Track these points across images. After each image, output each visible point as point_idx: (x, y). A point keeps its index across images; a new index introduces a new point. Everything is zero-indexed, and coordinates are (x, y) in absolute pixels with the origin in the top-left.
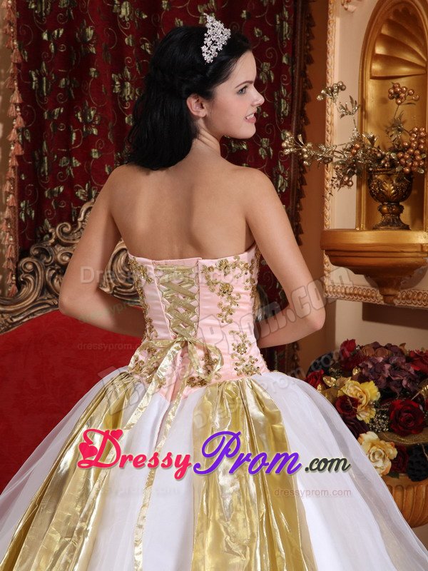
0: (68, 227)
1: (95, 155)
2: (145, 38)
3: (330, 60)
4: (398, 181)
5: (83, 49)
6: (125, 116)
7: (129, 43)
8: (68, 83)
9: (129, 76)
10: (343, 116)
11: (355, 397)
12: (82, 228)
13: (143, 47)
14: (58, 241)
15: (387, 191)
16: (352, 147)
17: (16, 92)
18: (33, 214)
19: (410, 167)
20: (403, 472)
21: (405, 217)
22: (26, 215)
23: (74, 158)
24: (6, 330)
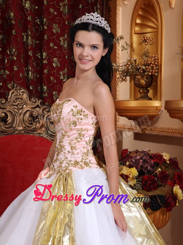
0: (4, 101)
1: (16, 69)
2: (37, 17)
3: (117, 26)
4: (147, 78)
5: (9, 22)
6: (29, 52)
7: (30, 19)
8: (3, 37)
9: (30, 34)
10: (122, 50)
11: (127, 175)
12: (10, 101)
13: (36, 21)
15: (142, 83)
16: (127, 64)
19: (151, 73)
20: (149, 207)
21: (150, 94)
23: (6, 70)
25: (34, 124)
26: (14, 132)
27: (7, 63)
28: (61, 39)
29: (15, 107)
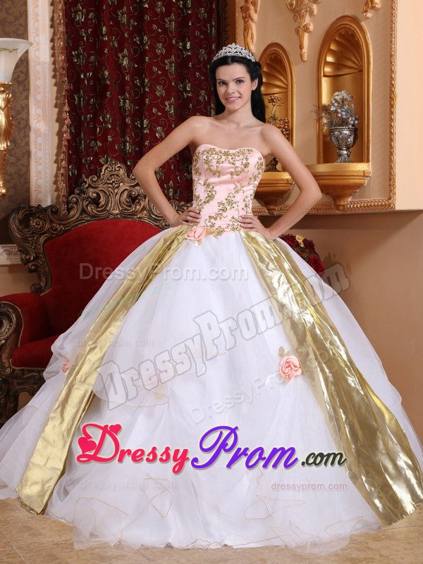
0: (95, 178)
2: (136, 77)
5: (103, 82)
6: (126, 119)
7: (128, 79)
8: (95, 101)
9: (128, 97)
12: (103, 178)
13: (135, 82)
17: (67, 105)
18: (76, 172)
22: (72, 173)
23: (98, 141)
25: (134, 206)
26: (108, 217)
27: (99, 132)
28: (167, 103)
29: (110, 186)
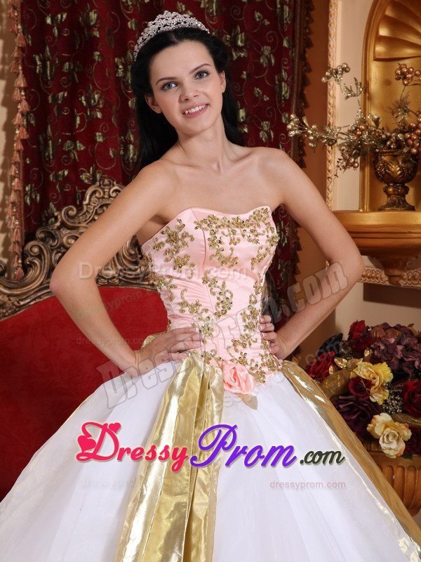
0: (73, 211)
1: (100, 139)
3: (331, 43)
4: (404, 162)
5: (86, 33)
7: (131, 26)
10: (348, 97)
11: (368, 378)
12: (87, 211)
14: (63, 225)
15: (393, 172)
16: (357, 129)
17: (21, 76)
18: (38, 198)
19: (418, 148)
20: (416, 453)
21: (410, 198)
22: (31, 199)
23: (78, 142)
24: (13, 313)
25: (142, 262)
27: (79, 124)
